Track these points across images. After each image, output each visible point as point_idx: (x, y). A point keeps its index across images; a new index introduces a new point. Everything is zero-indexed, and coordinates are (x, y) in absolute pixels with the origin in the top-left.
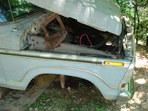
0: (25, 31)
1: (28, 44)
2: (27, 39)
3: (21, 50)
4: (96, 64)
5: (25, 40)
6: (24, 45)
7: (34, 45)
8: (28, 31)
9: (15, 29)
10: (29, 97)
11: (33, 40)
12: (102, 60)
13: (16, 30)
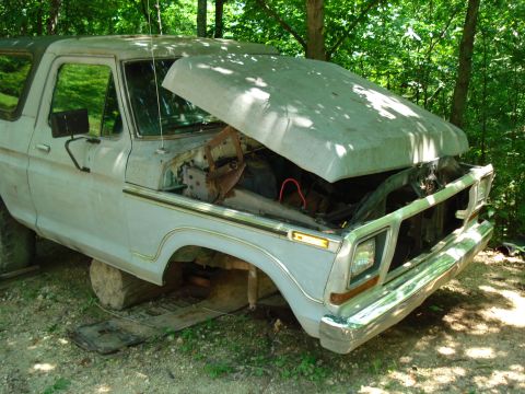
0: (179, 155)
1: (181, 183)
2: (179, 172)
3: (160, 190)
4: (277, 236)
5: (175, 174)
6: (170, 182)
7: (191, 187)
8: (185, 157)
9: (163, 149)
10: (181, 317)
11: (191, 177)
12: (290, 231)
13: (163, 152)
